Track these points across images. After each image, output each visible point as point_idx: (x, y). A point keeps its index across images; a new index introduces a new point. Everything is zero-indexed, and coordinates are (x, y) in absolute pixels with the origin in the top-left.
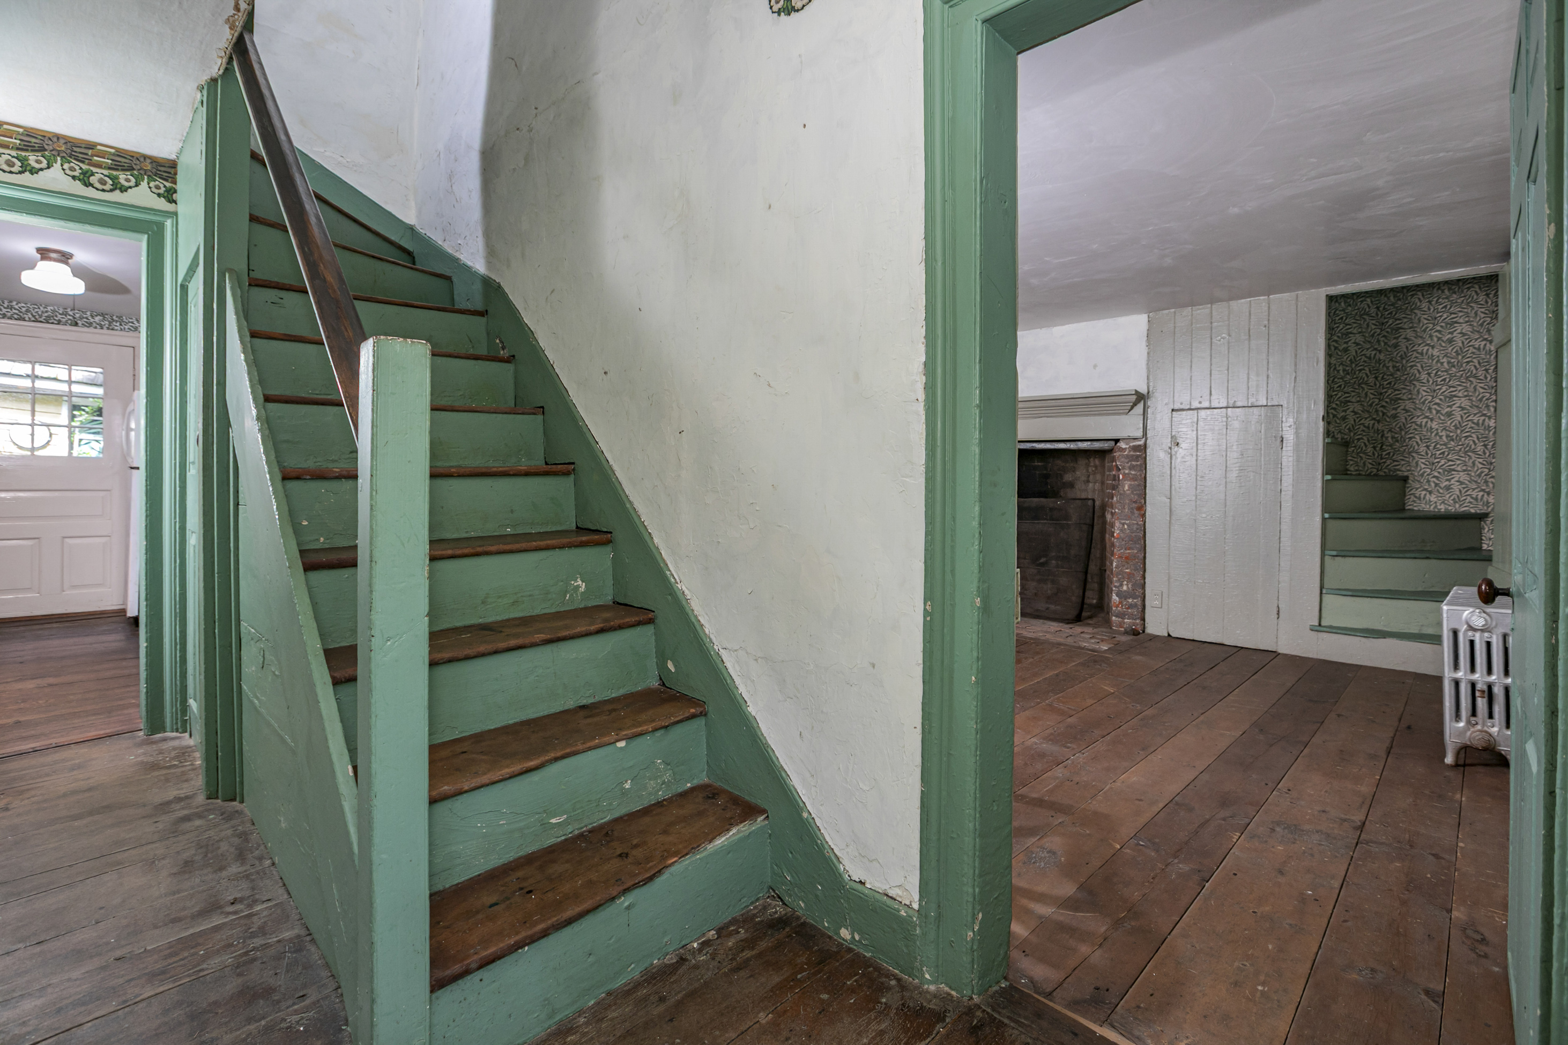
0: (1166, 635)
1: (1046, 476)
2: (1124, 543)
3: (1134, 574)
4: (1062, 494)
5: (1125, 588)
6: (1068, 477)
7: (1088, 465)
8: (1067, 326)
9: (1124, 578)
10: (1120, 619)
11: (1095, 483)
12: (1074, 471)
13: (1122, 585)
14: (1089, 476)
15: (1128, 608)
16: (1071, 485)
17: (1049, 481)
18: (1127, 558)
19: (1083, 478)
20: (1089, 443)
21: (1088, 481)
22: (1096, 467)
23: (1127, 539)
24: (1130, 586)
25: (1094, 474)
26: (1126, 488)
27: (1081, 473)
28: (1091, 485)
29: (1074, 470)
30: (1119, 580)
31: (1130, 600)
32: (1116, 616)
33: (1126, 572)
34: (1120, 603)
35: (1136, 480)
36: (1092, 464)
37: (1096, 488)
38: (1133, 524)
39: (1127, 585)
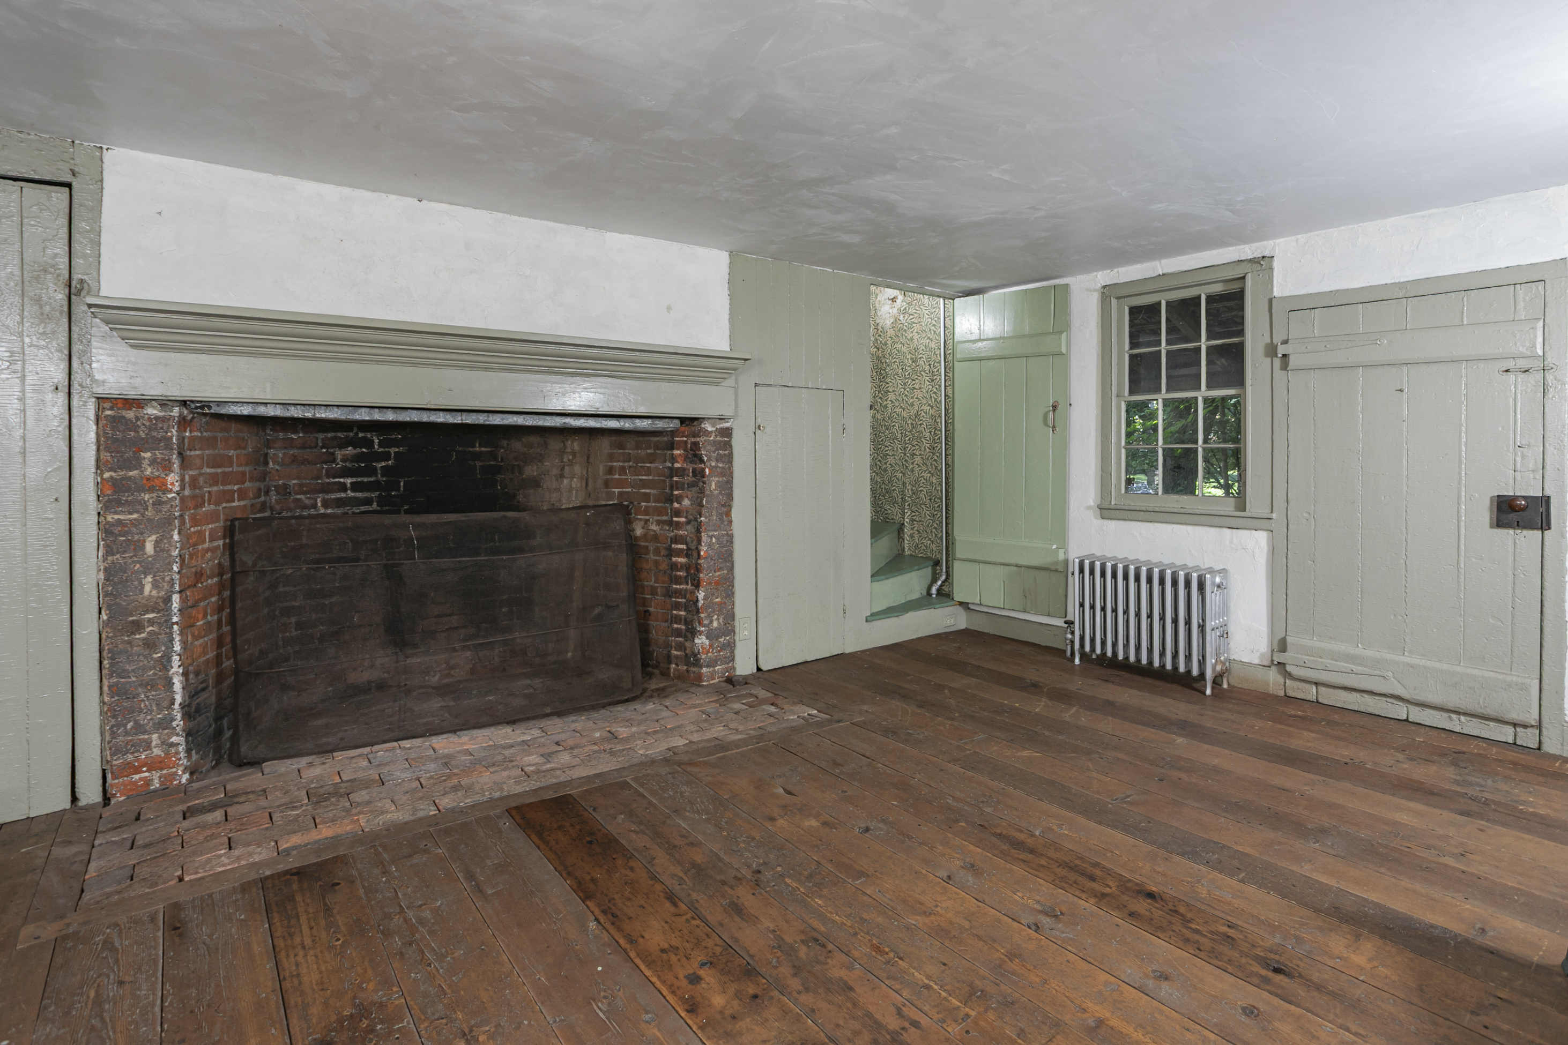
0: (755, 671)
1: (497, 470)
2: (713, 562)
3: (725, 603)
4: (521, 498)
5: (715, 624)
6: (531, 471)
7: (562, 452)
8: (626, 236)
9: (714, 611)
10: (712, 669)
11: (572, 478)
12: (540, 461)
13: (711, 622)
14: (563, 468)
15: (719, 651)
16: (536, 483)
17: (499, 477)
18: (717, 583)
19: (555, 471)
20: (650, 421)
21: (562, 476)
22: (574, 454)
23: (716, 557)
24: (721, 620)
25: (571, 464)
26: (713, 487)
27: (551, 464)
28: (565, 481)
29: (540, 458)
30: (709, 615)
31: (722, 640)
32: (707, 666)
33: (716, 603)
34: (711, 646)
35: (724, 476)
36: (569, 450)
37: (574, 486)
38: (723, 535)
39: (718, 619)
